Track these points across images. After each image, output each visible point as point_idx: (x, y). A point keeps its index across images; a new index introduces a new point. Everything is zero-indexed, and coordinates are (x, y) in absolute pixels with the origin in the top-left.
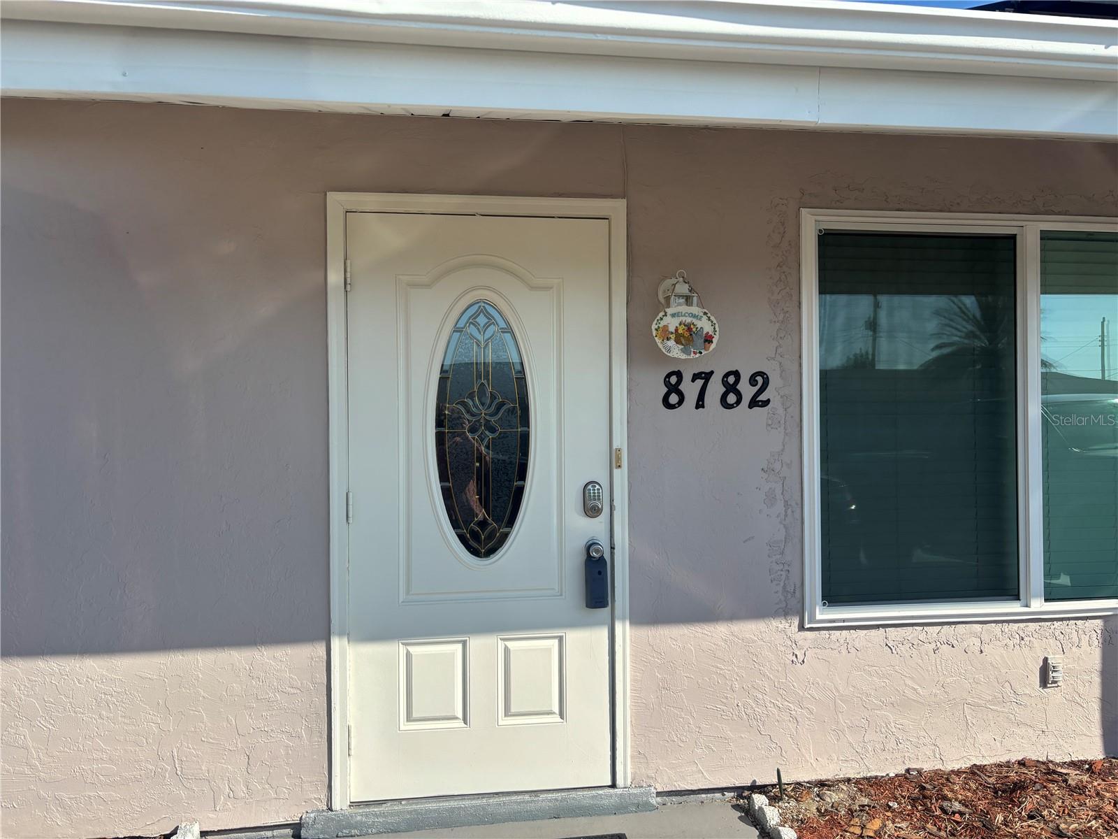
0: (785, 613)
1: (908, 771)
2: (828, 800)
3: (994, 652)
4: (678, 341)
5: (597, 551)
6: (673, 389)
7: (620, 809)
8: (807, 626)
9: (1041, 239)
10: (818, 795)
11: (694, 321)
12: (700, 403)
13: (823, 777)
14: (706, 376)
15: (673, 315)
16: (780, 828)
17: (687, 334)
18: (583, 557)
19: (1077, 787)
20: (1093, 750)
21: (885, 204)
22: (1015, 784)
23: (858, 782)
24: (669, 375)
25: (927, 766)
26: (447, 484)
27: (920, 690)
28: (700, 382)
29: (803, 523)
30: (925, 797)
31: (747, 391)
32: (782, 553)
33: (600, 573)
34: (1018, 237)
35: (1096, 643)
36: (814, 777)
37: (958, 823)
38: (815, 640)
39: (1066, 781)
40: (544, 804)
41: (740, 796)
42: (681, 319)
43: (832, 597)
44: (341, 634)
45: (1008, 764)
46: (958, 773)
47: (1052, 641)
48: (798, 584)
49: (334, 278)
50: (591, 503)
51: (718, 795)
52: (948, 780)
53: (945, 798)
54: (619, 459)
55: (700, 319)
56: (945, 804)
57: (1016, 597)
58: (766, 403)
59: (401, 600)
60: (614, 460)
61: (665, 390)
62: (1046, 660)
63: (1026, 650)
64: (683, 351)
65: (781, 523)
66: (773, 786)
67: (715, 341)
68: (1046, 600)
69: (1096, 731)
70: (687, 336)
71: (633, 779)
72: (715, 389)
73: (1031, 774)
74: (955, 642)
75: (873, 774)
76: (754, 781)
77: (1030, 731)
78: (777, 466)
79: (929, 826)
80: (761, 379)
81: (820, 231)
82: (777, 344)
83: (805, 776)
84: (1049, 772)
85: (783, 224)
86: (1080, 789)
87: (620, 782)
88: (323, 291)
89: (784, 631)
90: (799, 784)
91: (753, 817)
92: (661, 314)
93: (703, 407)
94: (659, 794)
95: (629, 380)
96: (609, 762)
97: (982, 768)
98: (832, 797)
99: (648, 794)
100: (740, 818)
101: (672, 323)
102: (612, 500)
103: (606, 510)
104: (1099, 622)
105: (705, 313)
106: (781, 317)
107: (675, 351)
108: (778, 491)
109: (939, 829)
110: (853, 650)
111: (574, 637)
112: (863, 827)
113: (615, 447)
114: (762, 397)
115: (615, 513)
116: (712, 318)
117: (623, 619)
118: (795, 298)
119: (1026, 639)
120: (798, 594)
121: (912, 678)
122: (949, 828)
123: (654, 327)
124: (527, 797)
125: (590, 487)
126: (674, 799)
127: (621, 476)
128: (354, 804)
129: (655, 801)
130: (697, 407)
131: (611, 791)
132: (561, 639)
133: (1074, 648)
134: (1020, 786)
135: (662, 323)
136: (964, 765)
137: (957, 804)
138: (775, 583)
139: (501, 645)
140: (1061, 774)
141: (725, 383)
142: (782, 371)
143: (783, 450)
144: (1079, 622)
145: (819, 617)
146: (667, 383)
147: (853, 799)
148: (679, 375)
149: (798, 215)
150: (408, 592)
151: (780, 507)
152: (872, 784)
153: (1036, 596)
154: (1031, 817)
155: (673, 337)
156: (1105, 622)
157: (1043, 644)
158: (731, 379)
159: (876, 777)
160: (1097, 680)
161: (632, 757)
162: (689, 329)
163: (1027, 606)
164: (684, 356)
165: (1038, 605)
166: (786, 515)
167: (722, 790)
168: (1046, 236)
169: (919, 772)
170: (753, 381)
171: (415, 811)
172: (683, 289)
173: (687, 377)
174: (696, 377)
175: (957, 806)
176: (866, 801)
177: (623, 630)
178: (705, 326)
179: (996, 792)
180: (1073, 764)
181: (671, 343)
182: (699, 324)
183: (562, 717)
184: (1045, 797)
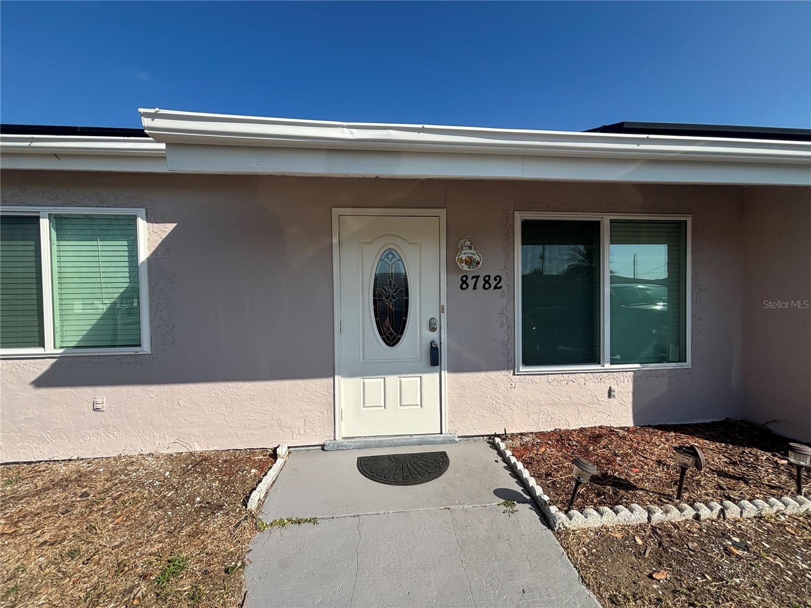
0: (507, 368)
1: (555, 429)
2: (524, 440)
3: (590, 384)
4: (466, 264)
5: (435, 344)
6: (464, 282)
7: (443, 442)
8: (516, 373)
9: (610, 222)
10: (520, 438)
11: (473, 256)
13: (522, 432)
14: (478, 277)
15: (464, 254)
16: (506, 450)
17: (470, 261)
18: (430, 347)
19: (622, 437)
20: (630, 423)
21: (549, 209)
22: (598, 435)
23: (536, 434)
24: (463, 277)
25: (563, 428)
26: (377, 319)
27: (560, 399)
28: (475, 279)
29: (514, 334)
30: (562, 439)
31: (493, 283)
32: (506, 346)
33: (436, 353)
34: (601, 222)
35: (631, 381)
36: (519, 432)
37: (575, 449)
38: (520, 379)
39: (618, 434)
40: (415, 440)
41: (490, 438)
42: (468, 255)
43: (526, 363)
44: (339, 375)
45: (595, 427)
46: (575, 431)
47: (613, 380)
48: (513, 358)
49: (335, 241)
50: (432, 326)
51: (482, 438)
52: (571, 433)
53: (570, 440)
54: (443, 309)
55: (475, 255)
56: (570, 442)
57: (600, 363)
58: (500, 287)
59: (361, 362)
60: (441, 310)
61: (461, 282)
62: (610, 387)
63: (602, 383)
64: (469, 267)
65: (506, 334)
66: (503, 435)
67: (481, 263)
68: (611, 364)
69: (631, 415)
70: (470, 262)
71: (449, 431)
72: (481, 282)
73: (604, 431)
74: (574, 381)
75: (542, 431)
76: (496, 433)
77: (604, 414)
78: (505, 312)
79: (563, 450)
80: (498, 278)
81: (522, 220)
82: (504, 265)
83: (515, 431)
84: (611, 431)
85: (507, 217)
86: (624, 438)
87: (443, 432)
88: (331, 246)
89: (507, 375)
90: (513, 434)
91: (495, 446)
92: (460, 253)
93: (476, 289)
94: (459, 437)
95: (447, 279)
96: (439, 424)
97: (584, 429)
98: (526, 439)
99: (454, 437)
100: (490, 446)
101: (464, 257)
102: (440, 325)
103: (438, 329)
104: (632, 373)
105: (477, 253)
106: (506, 254)
107: (465, 268)
108: (505, 322)
109: (568, 452)
110: (534, 383)
111: (426, 377)
112: (538, 451)
113: (441, 305)
114: (499, 285)
115: (442, 330)
116: (480, 255)
117: (445, 370)
118: (512, 246)
119: (603, 379)
120: (513, 361)
121: (558, 394)
122: (571, 451)
123: (457, 258)
124: (408, 437)
125: (432, 320)
126: (465, 439)
127: (444, 316)
128: (343, 438)
129: (457, 439)
130: (474, 289)
131: (441, 435)
132: (421, 377)
133: (622, 383)
134: (600, 436)
135: (460, 257)
136: (577, 427)
137: (574, 442)
138: (504, 357)
139: (399, 379)
140: (616, 432)
141: (484, 280)
142: (507, 275)
143: (507, 306)
144: (624, 373)
145: (521, 370)
146: (462, 280)
147: (534, 440)
148: (466, 277)
149: (513, 213)
150: (363, 359)
151: (506, 328)
152: (542, 434)
153: (608, 363)
154: (604, 448)
155: (464, 262)
156: (634, 373)
157: (610, 381)
158: (487, 278)
159: (543, 432)
160: (631, 395)
161: (448, 422)
162: (471, 259)
163: (603, 366)
164: (469, 270)
165: (608, 366)
166: (508, 331)
167: (483, 436)
168: (612, 221)
169: (560, 430)
170: (495, 279)
171: (367, 441)
172: (468, 243)
173: (470, 278)
174: (473, 277)
175: (575, 443)
176: (539, 441)
177: (444, 374)
178: (477, 258)
179: (590, 438)
180: (621, 428)
181: (464, 264)
182: (474, 257)
183: (421, 407)
184: (610, 440)
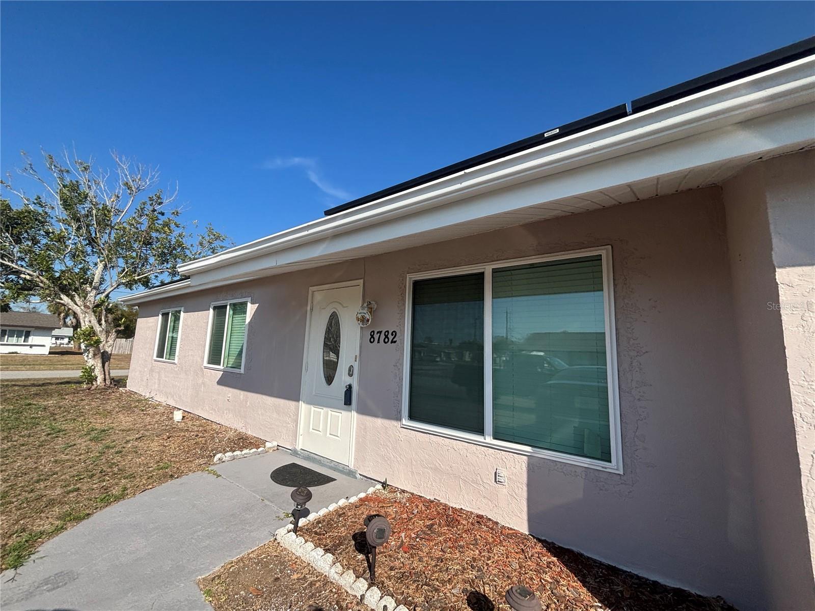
0: (397, 419)
1: (435, 499)
2: (397, 496)
3: (473, 458)
6: (372, 336)
8: (402, 426)
9: (492, 271)
10: (396, 493)
12: (378, 342)
13: (406, 489)
14: (380, 332)
15: (360, 313)
17: (363, 319)
18: (346, 388)
23: (413, 495)
24: (371, 332)
28: (379, 334)
29: (403, 386)
31: (391, 337)
32: (397, 397)
33: (348, 394)
34: (484, 272)
35: (524, 468)
36: (402, 488)
38: (406, 433)
43: (412, 417)
44: (301, 400)
47: (500, 460)
48: (401, 409)
49: (309, 308)
50: (350, 372)
55: (366, 314)
57: (483, 435)
58: (395, 342)
59: (314, 394)
60: (356, 359)
61: (370, 337)
62: (497, 469)
63: (487, 461)
66: (386, 484)
67: (370, 321)
68: (494, 438)
71: (353, 466)
72: (383, 337)
74: (456, 449)
75: (424, 496)
78: (398, 364)
80: (394, 333)
81: (413, 280)
82: (399, 321)
85: (403, 280)
87: (350, 465)
88: (306, 312)
89: (396, 426)
94: (359, 474)
95: (361, 334)
96: (348, 458)
98: (399, 496)
99: (357, 473)
101: (360, 316)
102: (354, 372)
104: (525, 458)
105: (367, 312)
106: (401, 312)
113: (356, 354)
114: (394, 340)
117: (354, 410)
119: (488, 456)
120: (401, 412)
121: (439, 459)
123: (356, 317)
125: (350, 367)
127: (357, 364)
128: (302, 449)
129: (358, 476)
131: (348, 468)
132: (342, 413)
133: (513, 469)
139: (330, 412)
141: (385, 335)
142: (401, 330)
143: (399, 359)
144: (515, 455)
146: (371, 335)
147: (403, 498)
148: (373, 332)
149: (406, 276)
151: (397, 380)
153: (490, 435)
155: (359, 320)
156: (528, 458)
158: (387, 333)
161: (354, 458)
162: (363, 317)
163: (487, 439)
166: (399, 383)
167: (377, 481)
168: (495, 271)
169: (437, 501)
170: (392, 335)
173: (376, 333)
174: (378, 333)
178: (367, 316)
182: (365, 316)
